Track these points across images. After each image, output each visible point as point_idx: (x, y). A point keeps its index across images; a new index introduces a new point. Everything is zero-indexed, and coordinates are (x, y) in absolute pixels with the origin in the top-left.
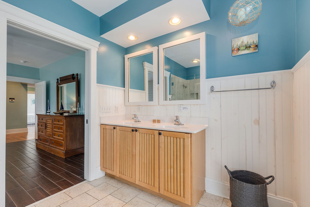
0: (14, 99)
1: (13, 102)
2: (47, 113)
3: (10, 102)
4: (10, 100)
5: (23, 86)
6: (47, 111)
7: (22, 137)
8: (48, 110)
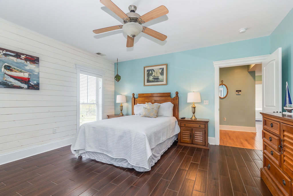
0: (240, 91)
1: (240, 95)
2: (283, 110)
3: (237, 95)
4: (237, 92)
5: (249, 73)
6: (285, 108)
7: (246, 140)
8: (288, 105)
